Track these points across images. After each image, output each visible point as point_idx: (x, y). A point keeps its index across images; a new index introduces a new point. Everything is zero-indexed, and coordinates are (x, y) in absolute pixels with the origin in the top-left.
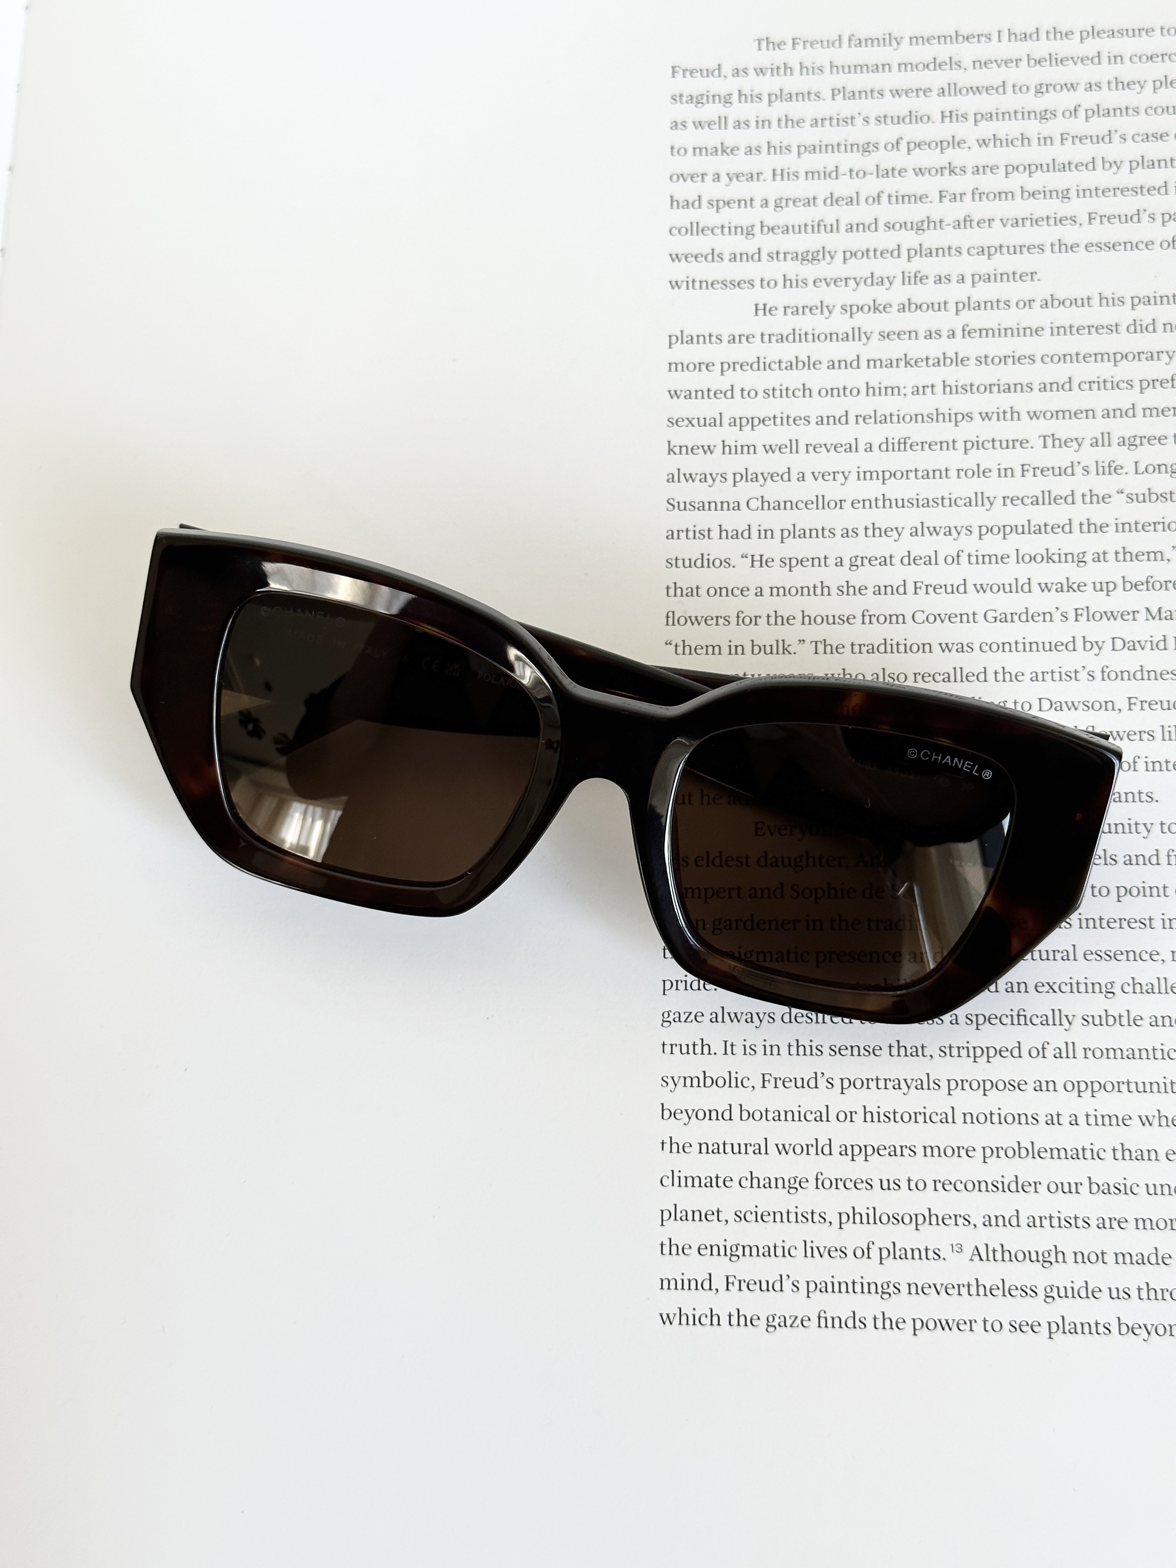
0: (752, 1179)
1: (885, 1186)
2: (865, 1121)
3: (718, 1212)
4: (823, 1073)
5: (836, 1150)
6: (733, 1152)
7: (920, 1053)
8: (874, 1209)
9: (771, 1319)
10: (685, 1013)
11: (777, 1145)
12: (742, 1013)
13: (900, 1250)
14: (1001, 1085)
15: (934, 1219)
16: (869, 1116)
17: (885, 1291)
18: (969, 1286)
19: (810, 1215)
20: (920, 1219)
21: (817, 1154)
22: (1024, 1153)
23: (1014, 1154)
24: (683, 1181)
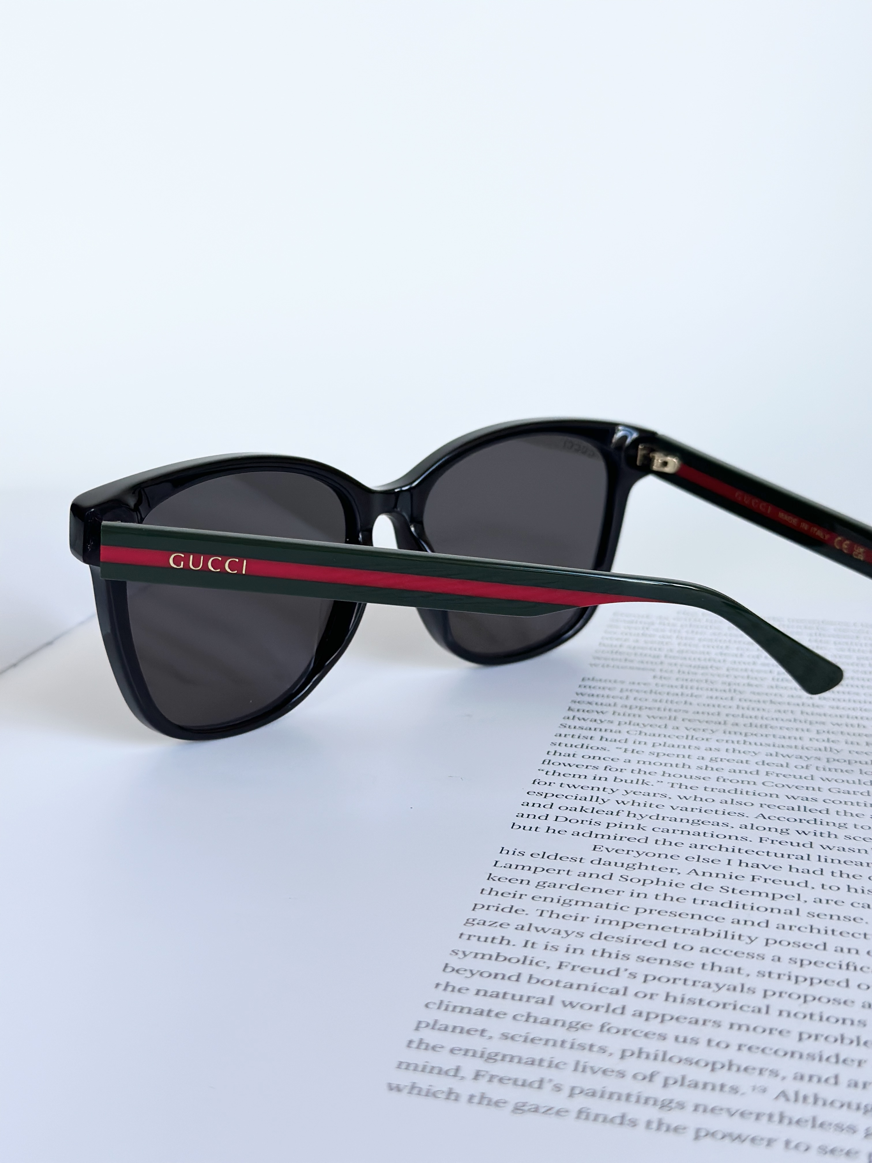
0: (529, 1016)
1: (681, 1039)
2: (667, 1000)
3: (483, 1031)
4: (626, 970)
5: (629, 1011)
6: (513, 999)
7: (736, 971)
8: (665, 1053)
9: (520, 1105)
10: (490, 922)
11: (563, 1002)
12: (550, 929)
13: (690, 1081)
14: (824, 1000)
15: (734, 1068)
16: (671, 999)
17: (666, 1105)
18: (770, 1115)
19: (589, 1046)
20: (718, 1066)
21: (607, 1011)
22: (847, 1041)
23: (836, 1040)
24: (451, 1008)
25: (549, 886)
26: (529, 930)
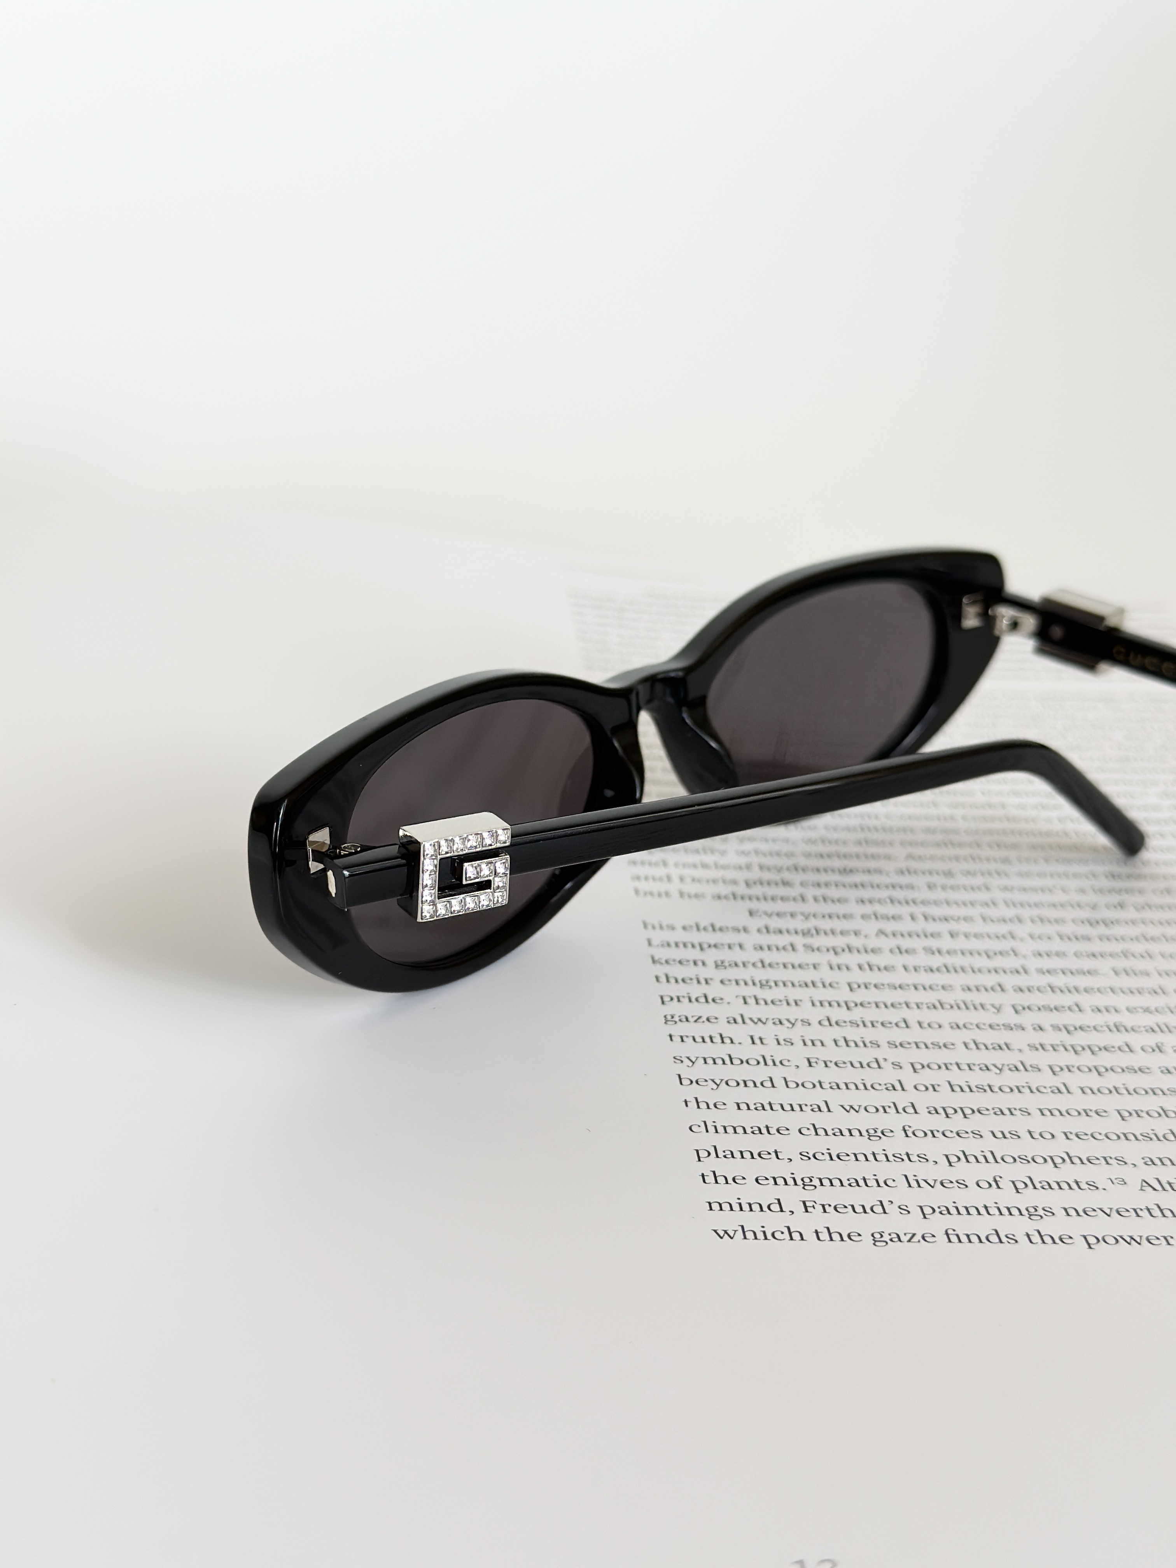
0: (815, 1128)
1: (1000, 1135)
2: (953, 1090)
3: (776, 1152)
4: (885, 1060)
5: (921, 1109)
6: (783, 1109)
7: (1004, 1047)
8: (992, 1153)
9: (877, 1236)
10: (692, 1017)
11: (842, 1106)
12: (767, 1020)
13: (1040, 1182)
14: (1119, 1070)
15: (1077, 1161)
16: (957, 1089)
17: (1032, 1213)
18: (1148, 1210)
19: (906, 1156)
20: (1058, 1161)
21: (898, 1112)
23: (1160, 1115)
24: (721, 1130)
25: (730, 965)
26: (744, 1022)
